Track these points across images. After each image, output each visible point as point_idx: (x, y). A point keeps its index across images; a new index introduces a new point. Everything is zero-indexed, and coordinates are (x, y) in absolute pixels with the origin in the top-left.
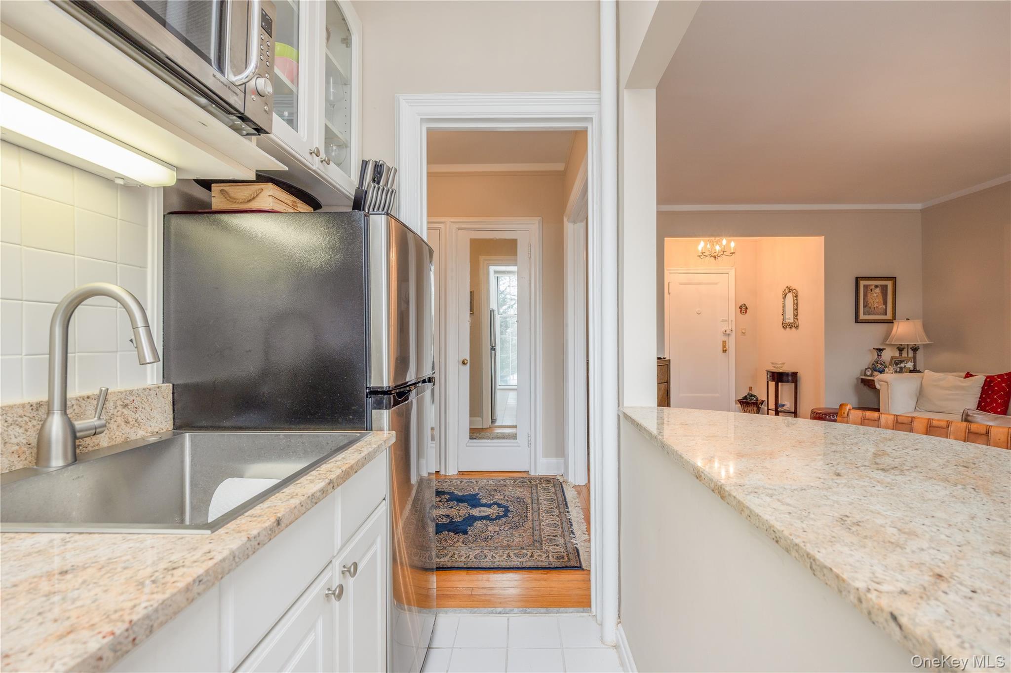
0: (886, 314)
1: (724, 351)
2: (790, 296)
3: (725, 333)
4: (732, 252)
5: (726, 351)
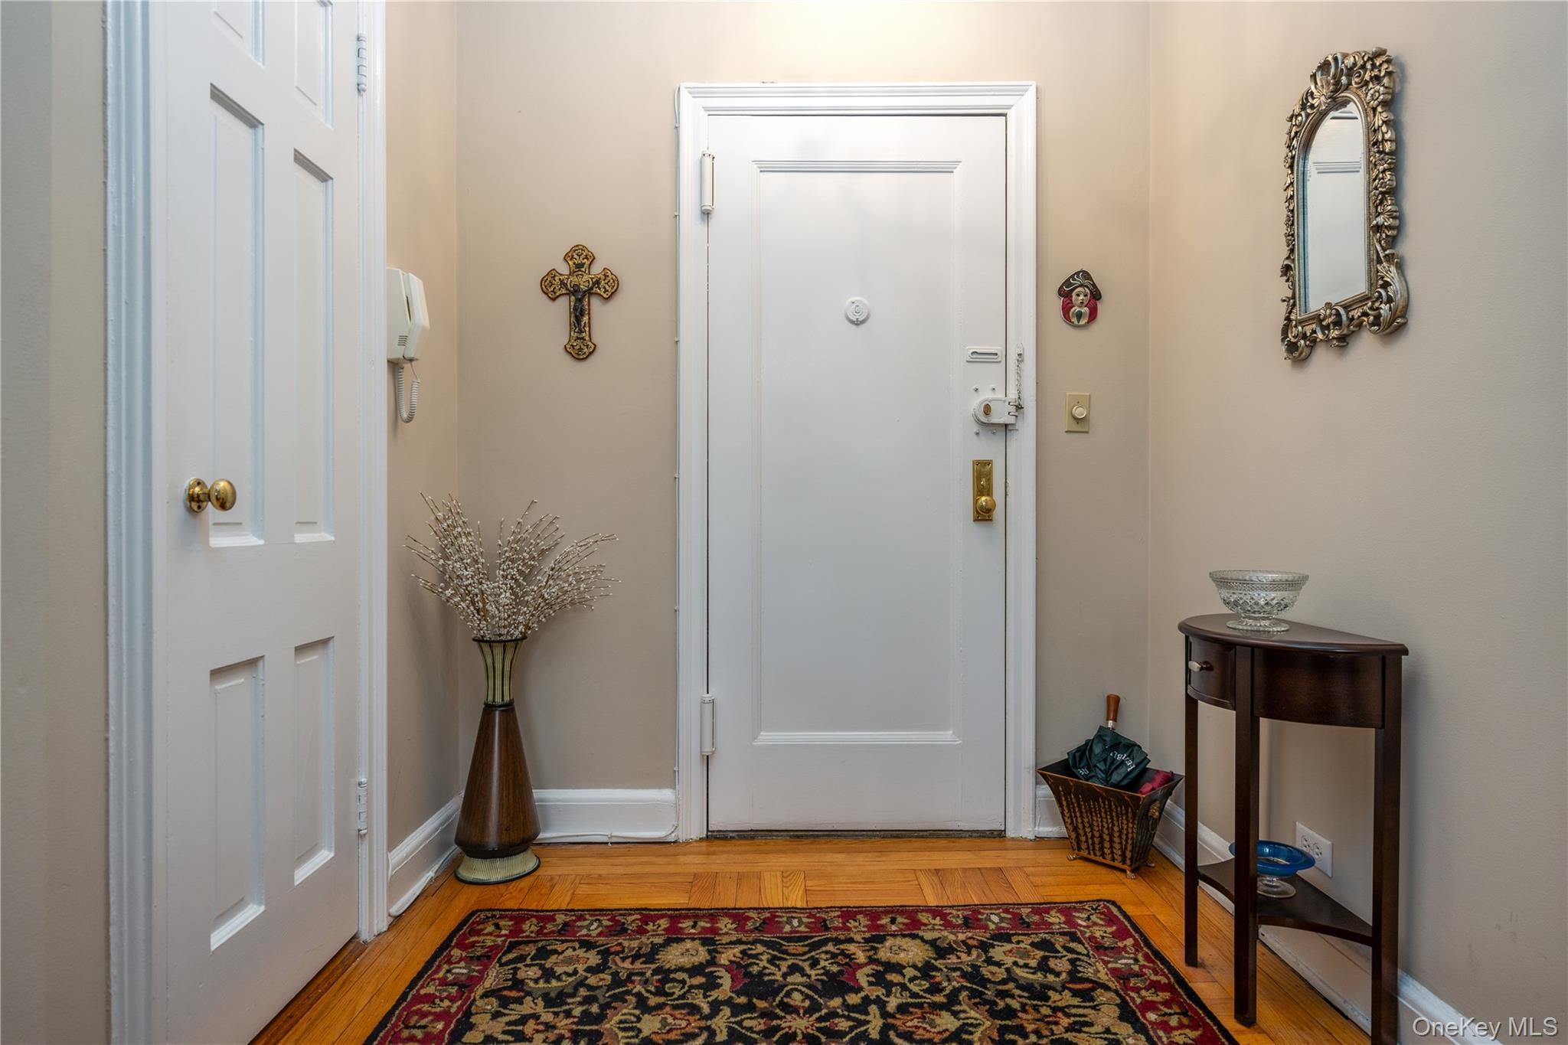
5: (991, 511)
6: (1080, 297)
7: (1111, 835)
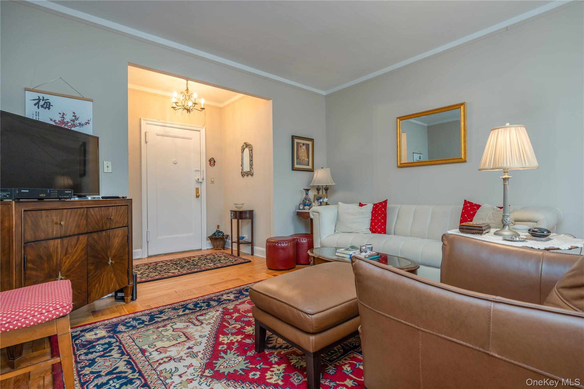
0: (309, 166)
1: (197, 197)
2: (247, 151)
3: (198, 181)
4: (202, 107)
5: (199, 196)
6: (212, 162)
7: (219, 244)
